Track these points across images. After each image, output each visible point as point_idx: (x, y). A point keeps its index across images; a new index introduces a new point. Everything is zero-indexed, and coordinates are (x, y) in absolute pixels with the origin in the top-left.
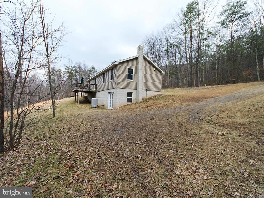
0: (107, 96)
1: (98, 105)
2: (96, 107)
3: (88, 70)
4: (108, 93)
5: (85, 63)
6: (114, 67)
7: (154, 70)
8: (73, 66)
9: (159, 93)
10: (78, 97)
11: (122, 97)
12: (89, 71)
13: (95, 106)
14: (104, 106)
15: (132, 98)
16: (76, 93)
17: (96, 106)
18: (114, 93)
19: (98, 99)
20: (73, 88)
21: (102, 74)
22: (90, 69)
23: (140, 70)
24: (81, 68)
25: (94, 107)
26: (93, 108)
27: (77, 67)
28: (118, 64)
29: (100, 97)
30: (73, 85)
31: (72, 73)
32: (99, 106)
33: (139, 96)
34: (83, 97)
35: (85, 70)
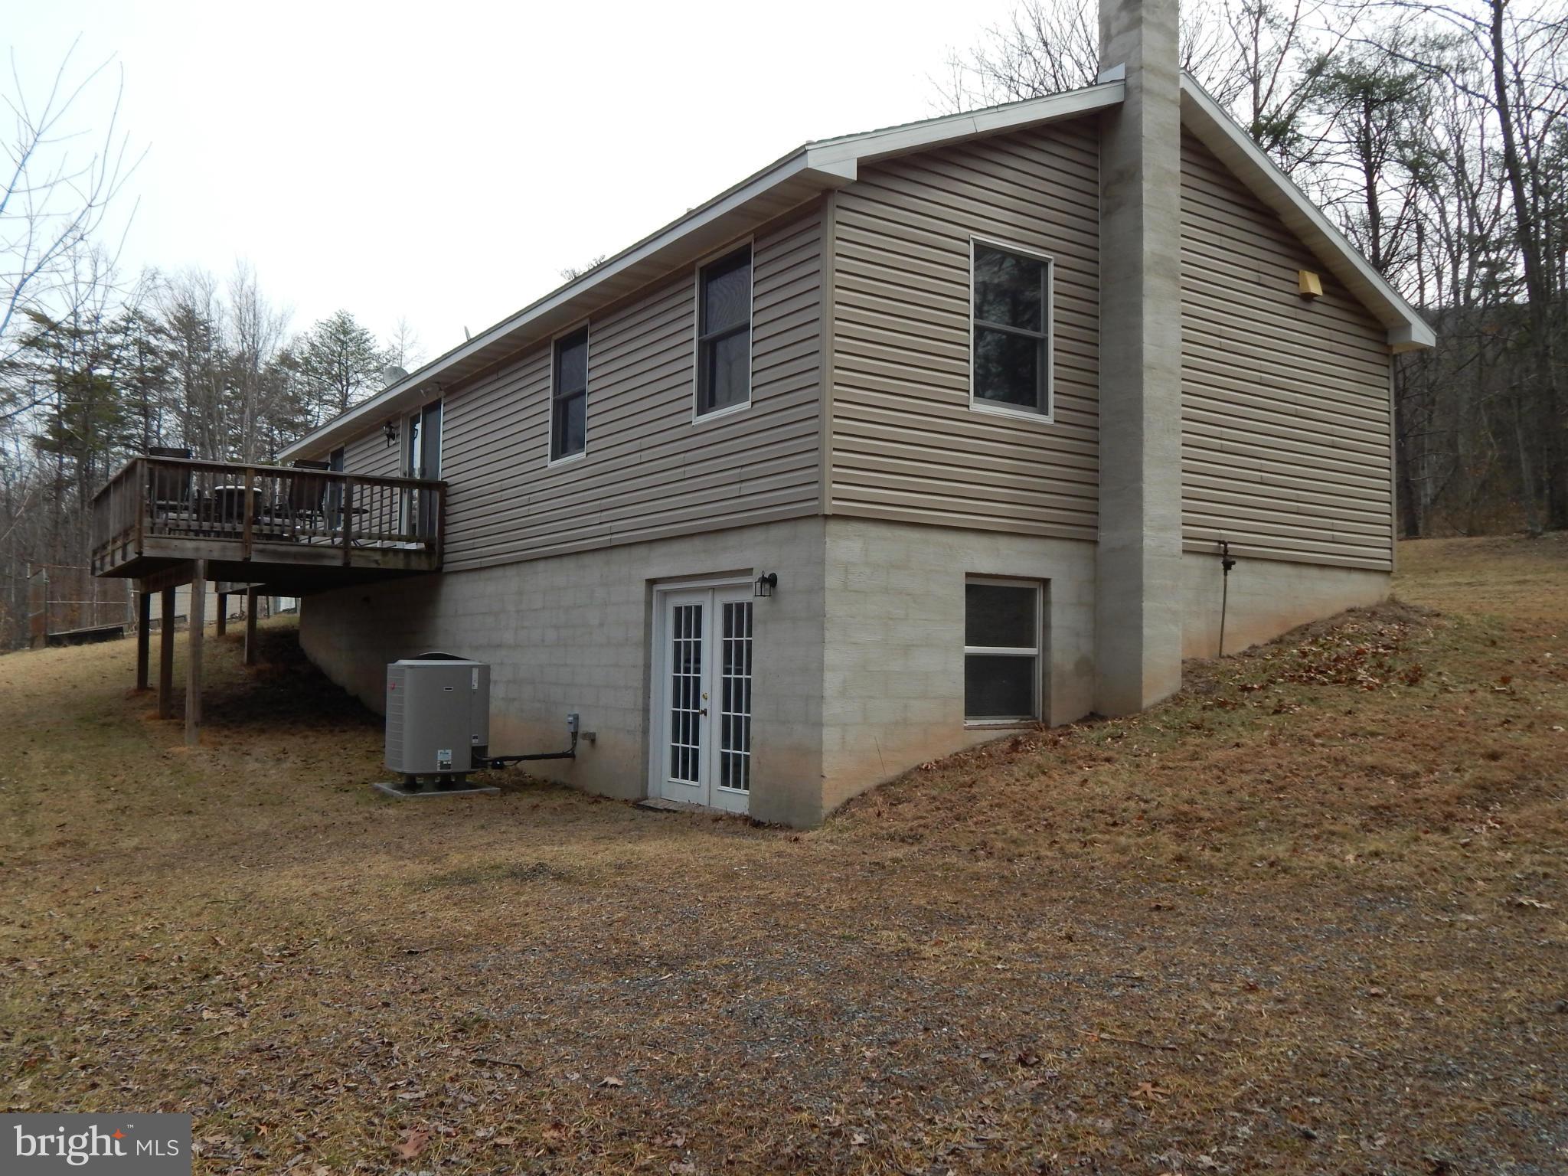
0: (638, 634)
1: (492, 753)
2: (447, 781)
3: (286, 359)
4: (651, 582)
5: (249, 282)
6: (760, 235)
7: (1308, 297)
8: (112, 314)
9: (1365, 590)
10: (181, 637)
11: (907, 648)
12: (294, 365)
13: (445, 756)
14: (571, 755)
15: (1029, 660)
16: (156, 600)
17: (465, 766)
18: (771, 581)
19: (485, 670)
20: (114, 526)
21: (541, 345)
22: (306, 348)
23: (1152, 282)
24: (207, 329)
25: (430, 777)
26: (411, 784)
27: (162, 321)
28: (853, 175)
29: (508, 637)
30: (114, 499)
31: (105, 387)
32: (499, 764)
33: (1146, 631)
34: (238, 639)
35: (256, 356)
